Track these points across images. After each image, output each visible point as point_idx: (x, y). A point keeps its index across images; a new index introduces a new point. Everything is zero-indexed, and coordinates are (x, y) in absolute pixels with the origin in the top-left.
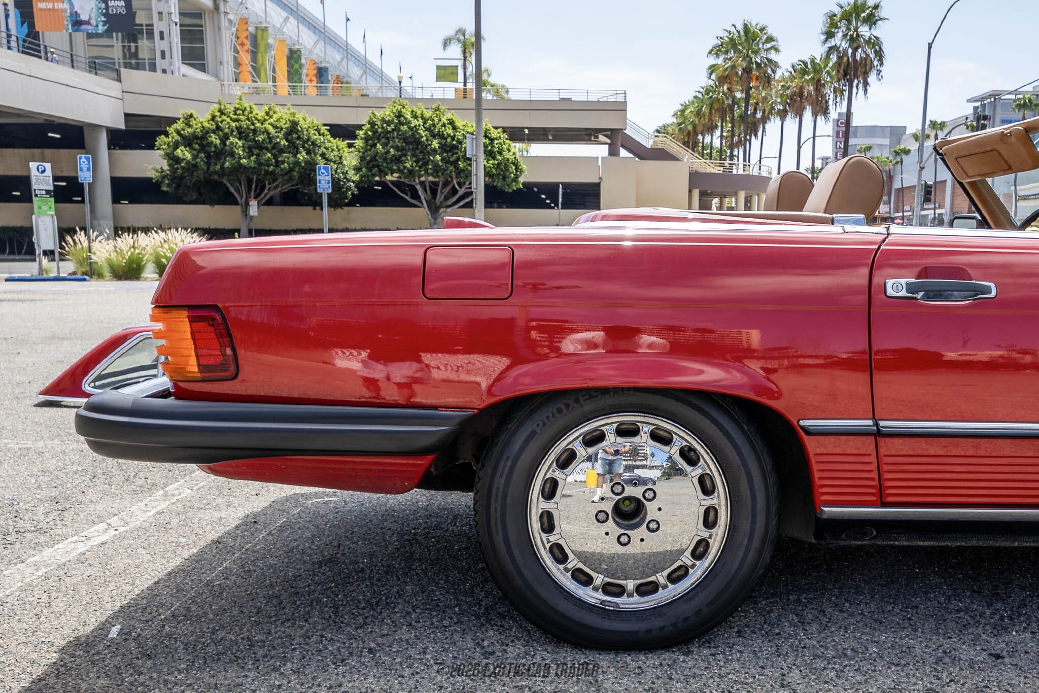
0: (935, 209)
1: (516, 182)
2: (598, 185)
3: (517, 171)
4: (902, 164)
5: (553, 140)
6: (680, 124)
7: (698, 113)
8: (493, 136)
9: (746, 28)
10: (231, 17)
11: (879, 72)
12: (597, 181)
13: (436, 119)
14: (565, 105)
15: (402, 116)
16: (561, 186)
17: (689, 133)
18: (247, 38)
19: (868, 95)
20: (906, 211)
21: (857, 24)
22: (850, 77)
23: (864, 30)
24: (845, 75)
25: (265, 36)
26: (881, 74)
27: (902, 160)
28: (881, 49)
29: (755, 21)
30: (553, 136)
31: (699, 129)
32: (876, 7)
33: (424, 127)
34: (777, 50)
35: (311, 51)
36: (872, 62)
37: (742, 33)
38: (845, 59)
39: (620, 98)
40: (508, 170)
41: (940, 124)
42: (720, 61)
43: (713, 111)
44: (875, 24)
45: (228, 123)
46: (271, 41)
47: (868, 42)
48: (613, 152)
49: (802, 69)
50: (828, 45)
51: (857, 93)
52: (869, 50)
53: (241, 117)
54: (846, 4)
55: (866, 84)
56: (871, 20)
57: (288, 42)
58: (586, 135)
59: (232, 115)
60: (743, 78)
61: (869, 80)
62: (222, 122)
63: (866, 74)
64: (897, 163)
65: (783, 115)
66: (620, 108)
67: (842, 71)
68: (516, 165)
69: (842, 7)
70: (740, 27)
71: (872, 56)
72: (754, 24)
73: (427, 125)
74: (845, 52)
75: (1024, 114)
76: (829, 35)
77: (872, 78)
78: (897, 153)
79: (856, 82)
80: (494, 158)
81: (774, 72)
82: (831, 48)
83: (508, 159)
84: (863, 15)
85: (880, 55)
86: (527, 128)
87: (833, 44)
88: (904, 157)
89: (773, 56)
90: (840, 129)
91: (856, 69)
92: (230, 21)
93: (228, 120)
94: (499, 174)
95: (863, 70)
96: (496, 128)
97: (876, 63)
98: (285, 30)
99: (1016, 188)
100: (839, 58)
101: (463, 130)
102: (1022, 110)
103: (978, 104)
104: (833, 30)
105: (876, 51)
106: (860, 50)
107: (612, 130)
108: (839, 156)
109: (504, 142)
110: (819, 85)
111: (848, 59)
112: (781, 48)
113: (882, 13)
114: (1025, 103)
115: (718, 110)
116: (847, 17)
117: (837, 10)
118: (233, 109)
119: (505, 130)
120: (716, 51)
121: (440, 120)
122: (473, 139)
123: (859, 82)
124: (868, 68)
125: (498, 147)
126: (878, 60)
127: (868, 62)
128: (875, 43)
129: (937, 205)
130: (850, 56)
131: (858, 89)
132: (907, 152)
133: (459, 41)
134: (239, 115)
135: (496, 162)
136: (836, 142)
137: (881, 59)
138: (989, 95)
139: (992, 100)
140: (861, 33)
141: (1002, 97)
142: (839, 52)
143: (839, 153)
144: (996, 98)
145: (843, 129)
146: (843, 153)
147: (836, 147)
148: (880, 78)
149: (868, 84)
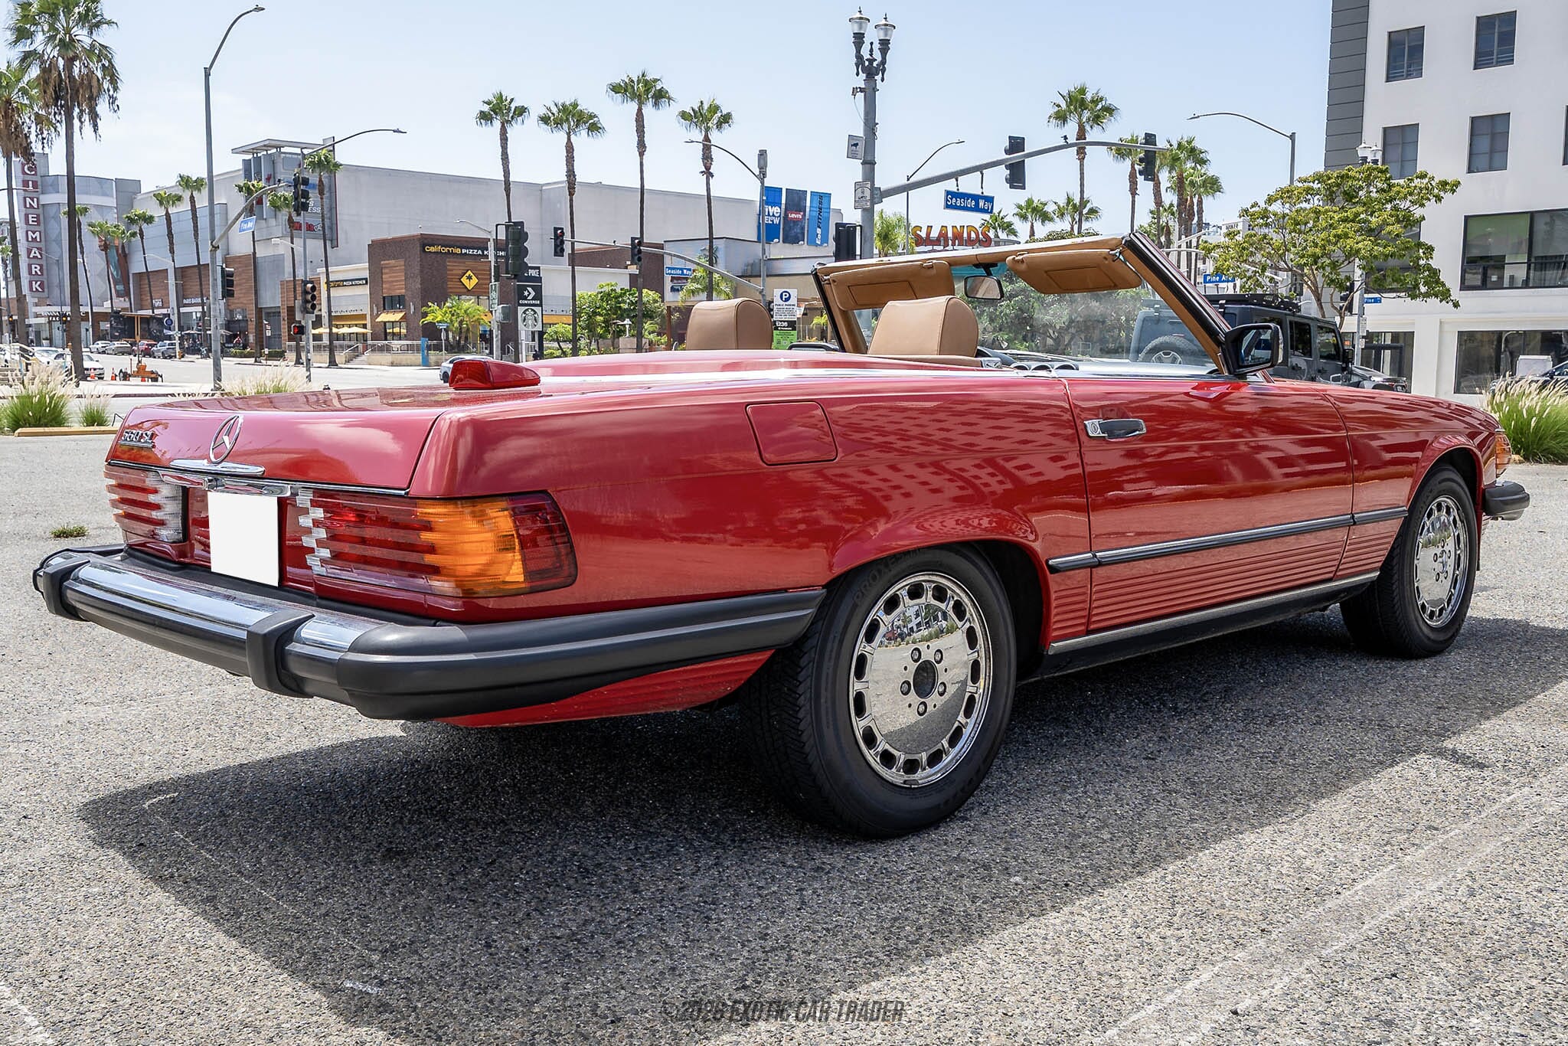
0: (201, 305)
4: (142, 238)
11: (113, 100)
19: (100, 131)
21: (68, 23)
22: (66, 102)
23: (81, 34)
24: (57, 98)
26: (116, 103)
27: (141, 230)
28: (112, 65)
36: (100, 85)
38: (55, 74)
41: (196, 181)
44: (97, 26)
47: (90, 51)
50: (21, 48)
51: (81, 128)
52: (92, 65)
55: (94, 117)
56: (91, 19)
61: (98, 109)
63: (92, 101)
64: (134, 235)
67: (50, 91)
71: (99, 74)
74: (53, 65)
75: (321, 176)
76: (22, 34)
77: (102, 107)
78: (131, 221)
79: (77, 110)
82: (27, 55)
84: (76, 10)
85: (111, 72)
87: (30, 49)
88: (144, 226)
90: (27, 178)
91: (75, 91)
95: (87, 94)
97: (106, 85)
99: (327, 270)
100: (44, 71)
102: (318, 170)
103: (250, 157)
104: (28, 26)
105: (103, 67)
106: (77, 63)
108: (30, 220)
110: (13, 109)
111: (60, 74)
114: (320, 161)
116: (49, 9)
123: (82, 111)
124: (95, 91)
126: (110, 82)
127: (94, 83)
128: (101, 53)
130: (61, 67)
131: (82, 122)
132: (149, 220)
136: (25, 198)
137: (114, 81)
138: (265, 146)
139: (269, 152)
140: (77, 37)
141: (283, 150)
142: (43, 62)
143: (30, 216)
144: (275, 150)
145: (34, 178)
146: (38, 215)
147: (25, 206)
148: (116, 108)
149: (98, 115)
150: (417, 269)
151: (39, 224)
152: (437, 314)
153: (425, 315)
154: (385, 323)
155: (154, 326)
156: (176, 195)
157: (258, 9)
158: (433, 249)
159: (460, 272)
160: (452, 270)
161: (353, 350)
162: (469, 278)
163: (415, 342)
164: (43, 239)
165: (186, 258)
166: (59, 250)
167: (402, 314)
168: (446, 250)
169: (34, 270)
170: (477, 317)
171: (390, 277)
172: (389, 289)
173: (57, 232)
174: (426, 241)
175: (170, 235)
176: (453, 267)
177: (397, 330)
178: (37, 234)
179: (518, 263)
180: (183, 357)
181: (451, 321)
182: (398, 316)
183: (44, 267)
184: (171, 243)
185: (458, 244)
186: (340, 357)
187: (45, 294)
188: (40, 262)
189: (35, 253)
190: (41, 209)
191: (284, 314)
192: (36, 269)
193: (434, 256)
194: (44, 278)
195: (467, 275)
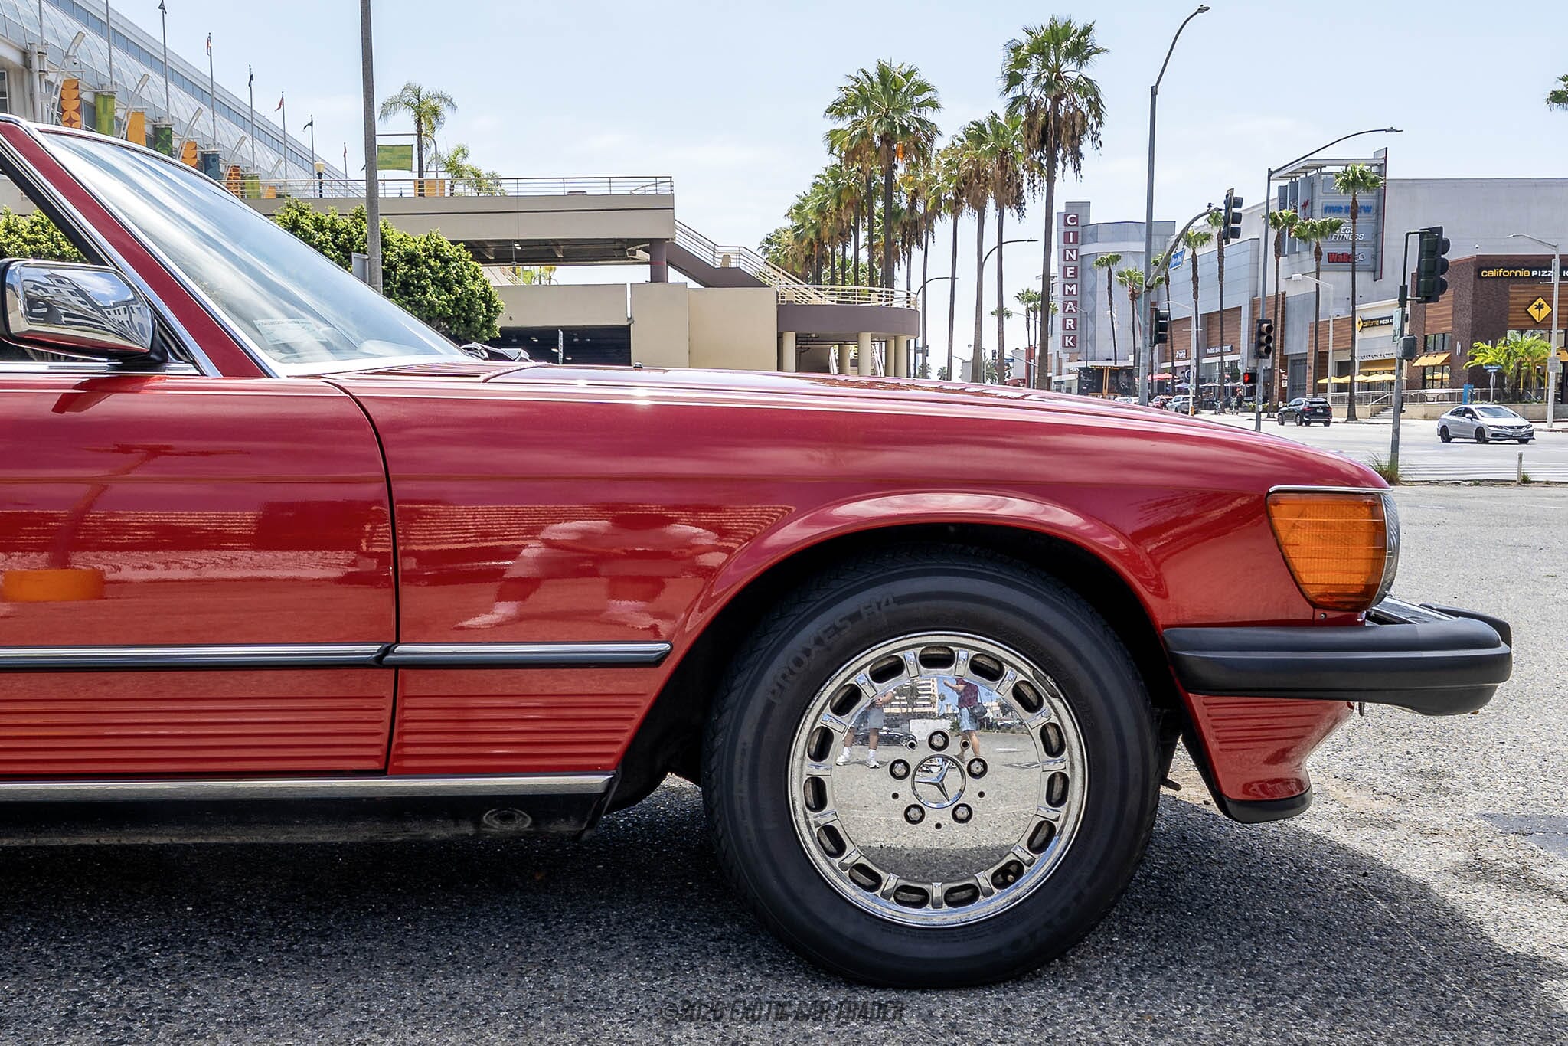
0: (1222, 354)
1: (488, 328)
2: (626, 330)
3: (488, 310)
4: (1167, 284)
5: (564, 260)
6: (797, 228)
7: (821, 211)
8: (449, 255)
9: (884, 73)
10: (51, 77)
11: (1096, 135)
12: (627, 323)
13: (354, 231)
14: (576, 203)
15: (299, 227)
16: (561, 333)
17: (811, 243)
18: (78, 110)
19: (1082, 172)
20: (1179, 359)
21: (1057, 59)
22: (1051, 144)
23: (1070, 69)
24: (1042, 142)
25: (109, 107)
26: (1100, 138)
27: (1167, 275)
28: (1098, 99)
29: (898, 63)
30: (564, 253)
31: (825, 234)
32: (1087, 31)
33: (335, 245)
34: (934, 105)
35: (190, 127)
36: (1084, 120)
37: (876, 79)
38: (1041, 117)
39: (664, 189)
40: (473, 310)
42: (845, 124)
43: (843, 206)
44: (1087, 58)
45: (19, 246)
46: (120, 114)
47: (1076, 88)
48: (657, 277)
49: (977, 134)
50: (1011, 95)
51: (1063, 170)
52: (1079, 100)
53: (43, 237)
54: (1039, 29)
55: (1077, 155)
56: (1081, 51)
57: (150, 114)
58: (616, 251)
59: (25, 234)
60: (881, 152)
61: (1082, 149)
62: (8, 246)
63: (1075, 140)
64: (1160, 281)
65: (956, 208)
66: (664, 204)
67: (1036, 136)
68: (487, 299)
69: (1030, 33)
70: (873, 72)
71: (1085, 109)
72: (896, 65)
73: (340, 241)
74: (1040, 105)
75: (1355, 195)
76: (1013, 79)
77: (1086, 147)
79: (1060, 151)
80: (449, 291)
81: (930, 140)
82: (1015, 100)
83: (473, 292)
84: (1065, 44)
85: (1096, 106)
86: (518, 241)
87: (1020, 93)
89: (929, 115)
90: (1069, 229)
91: (1058, 131)
92: (51, 84)
93: (19, 241)
94: (459, 316)
95: (1070, 133)
96: (454, 243)
97: (1090, 121)
98: (145, 95)
100: (1032, 114)
101: (399, 248)
102: (1353, 190)
103: (1287, 182)
104: (1019, 71)
105: (1089, 101)
106: (1063, 102)
107: (651, 240)
108: (1069, 272)
109: (466, 264)
110: (1005, 159)
111: (1046, 116)
112: (942, 104)
113: (1097, 39)
114: (1355, 179)
115: (848, 205)
116: (1039, 48)
117: (1024, 39)
118: (28, 224)
119: (469, 245)
120: (837, 110)
121: (361, 233)
122: (364, 260)
123: (1066, 152)
124: (1078, 130)
125: (457, 273)
126: (1095, 117)
127: (1078, 120)
128: (1089, 88)
129: (1227, 348)
130: (1048, 111)
131: (1064, 164)
133: (408, 104)
134: (37, 233)
135: (453, 297)
136: (1065, 251)
137: (1098, 115)
138: (1303, 167)
139: (1309, 174)
140: (1065, 74)
141: (1324, 170)
142: (1029, 105)
143: (1069, 269)
144: (1315, 172)
145: (1075, 229)
146: (1076, 267)
147: (1065, 260)
148: (1098, 145)
149: (1081, 155)
150: (1468, 299)
151: (1076, 277)
152: (1488, 355)
153: (1473, 358)
154: (1424, 368)
155: (1123, 379)
156: (1205, 234)
157: (1203, 9)
158: (1491, 274)
159: (1528, 301)
160: (1515, 299)
161: (1381, 402)
162: (1540, 307)
163: (1457, 390)
164: (1079, 292)
165: (1209, 304)
166: (1093, 301)
167: (1445, 356)
168: (1510, 273)
169: (1068, 324)
170: (1543, 356)
171: (1436, 311)
172: (1432, 326)
173: (1092, 283)
174: (1483, 265)
175: (1195, 278)
176: (1517, 294)
177: (1438, 376)
178: (1074, 287)
179: (1432, 280)
180: (1196, 413)
181: (1507, 363)
182: (1440, 359)
183: (1078, 321)
184: (1196, 287)
185: (1526, 265)
186: (1362, 410)
187: (1077, 349)
188: (1074, 316)
189: (1070, 306)
190: (1079, 260)
191: (1311, 361)
192: (1070, 323)
193: (1491, 282)
194: (1077, 333)
195: (1537, 303)
